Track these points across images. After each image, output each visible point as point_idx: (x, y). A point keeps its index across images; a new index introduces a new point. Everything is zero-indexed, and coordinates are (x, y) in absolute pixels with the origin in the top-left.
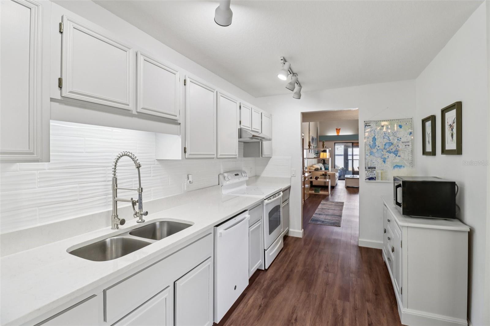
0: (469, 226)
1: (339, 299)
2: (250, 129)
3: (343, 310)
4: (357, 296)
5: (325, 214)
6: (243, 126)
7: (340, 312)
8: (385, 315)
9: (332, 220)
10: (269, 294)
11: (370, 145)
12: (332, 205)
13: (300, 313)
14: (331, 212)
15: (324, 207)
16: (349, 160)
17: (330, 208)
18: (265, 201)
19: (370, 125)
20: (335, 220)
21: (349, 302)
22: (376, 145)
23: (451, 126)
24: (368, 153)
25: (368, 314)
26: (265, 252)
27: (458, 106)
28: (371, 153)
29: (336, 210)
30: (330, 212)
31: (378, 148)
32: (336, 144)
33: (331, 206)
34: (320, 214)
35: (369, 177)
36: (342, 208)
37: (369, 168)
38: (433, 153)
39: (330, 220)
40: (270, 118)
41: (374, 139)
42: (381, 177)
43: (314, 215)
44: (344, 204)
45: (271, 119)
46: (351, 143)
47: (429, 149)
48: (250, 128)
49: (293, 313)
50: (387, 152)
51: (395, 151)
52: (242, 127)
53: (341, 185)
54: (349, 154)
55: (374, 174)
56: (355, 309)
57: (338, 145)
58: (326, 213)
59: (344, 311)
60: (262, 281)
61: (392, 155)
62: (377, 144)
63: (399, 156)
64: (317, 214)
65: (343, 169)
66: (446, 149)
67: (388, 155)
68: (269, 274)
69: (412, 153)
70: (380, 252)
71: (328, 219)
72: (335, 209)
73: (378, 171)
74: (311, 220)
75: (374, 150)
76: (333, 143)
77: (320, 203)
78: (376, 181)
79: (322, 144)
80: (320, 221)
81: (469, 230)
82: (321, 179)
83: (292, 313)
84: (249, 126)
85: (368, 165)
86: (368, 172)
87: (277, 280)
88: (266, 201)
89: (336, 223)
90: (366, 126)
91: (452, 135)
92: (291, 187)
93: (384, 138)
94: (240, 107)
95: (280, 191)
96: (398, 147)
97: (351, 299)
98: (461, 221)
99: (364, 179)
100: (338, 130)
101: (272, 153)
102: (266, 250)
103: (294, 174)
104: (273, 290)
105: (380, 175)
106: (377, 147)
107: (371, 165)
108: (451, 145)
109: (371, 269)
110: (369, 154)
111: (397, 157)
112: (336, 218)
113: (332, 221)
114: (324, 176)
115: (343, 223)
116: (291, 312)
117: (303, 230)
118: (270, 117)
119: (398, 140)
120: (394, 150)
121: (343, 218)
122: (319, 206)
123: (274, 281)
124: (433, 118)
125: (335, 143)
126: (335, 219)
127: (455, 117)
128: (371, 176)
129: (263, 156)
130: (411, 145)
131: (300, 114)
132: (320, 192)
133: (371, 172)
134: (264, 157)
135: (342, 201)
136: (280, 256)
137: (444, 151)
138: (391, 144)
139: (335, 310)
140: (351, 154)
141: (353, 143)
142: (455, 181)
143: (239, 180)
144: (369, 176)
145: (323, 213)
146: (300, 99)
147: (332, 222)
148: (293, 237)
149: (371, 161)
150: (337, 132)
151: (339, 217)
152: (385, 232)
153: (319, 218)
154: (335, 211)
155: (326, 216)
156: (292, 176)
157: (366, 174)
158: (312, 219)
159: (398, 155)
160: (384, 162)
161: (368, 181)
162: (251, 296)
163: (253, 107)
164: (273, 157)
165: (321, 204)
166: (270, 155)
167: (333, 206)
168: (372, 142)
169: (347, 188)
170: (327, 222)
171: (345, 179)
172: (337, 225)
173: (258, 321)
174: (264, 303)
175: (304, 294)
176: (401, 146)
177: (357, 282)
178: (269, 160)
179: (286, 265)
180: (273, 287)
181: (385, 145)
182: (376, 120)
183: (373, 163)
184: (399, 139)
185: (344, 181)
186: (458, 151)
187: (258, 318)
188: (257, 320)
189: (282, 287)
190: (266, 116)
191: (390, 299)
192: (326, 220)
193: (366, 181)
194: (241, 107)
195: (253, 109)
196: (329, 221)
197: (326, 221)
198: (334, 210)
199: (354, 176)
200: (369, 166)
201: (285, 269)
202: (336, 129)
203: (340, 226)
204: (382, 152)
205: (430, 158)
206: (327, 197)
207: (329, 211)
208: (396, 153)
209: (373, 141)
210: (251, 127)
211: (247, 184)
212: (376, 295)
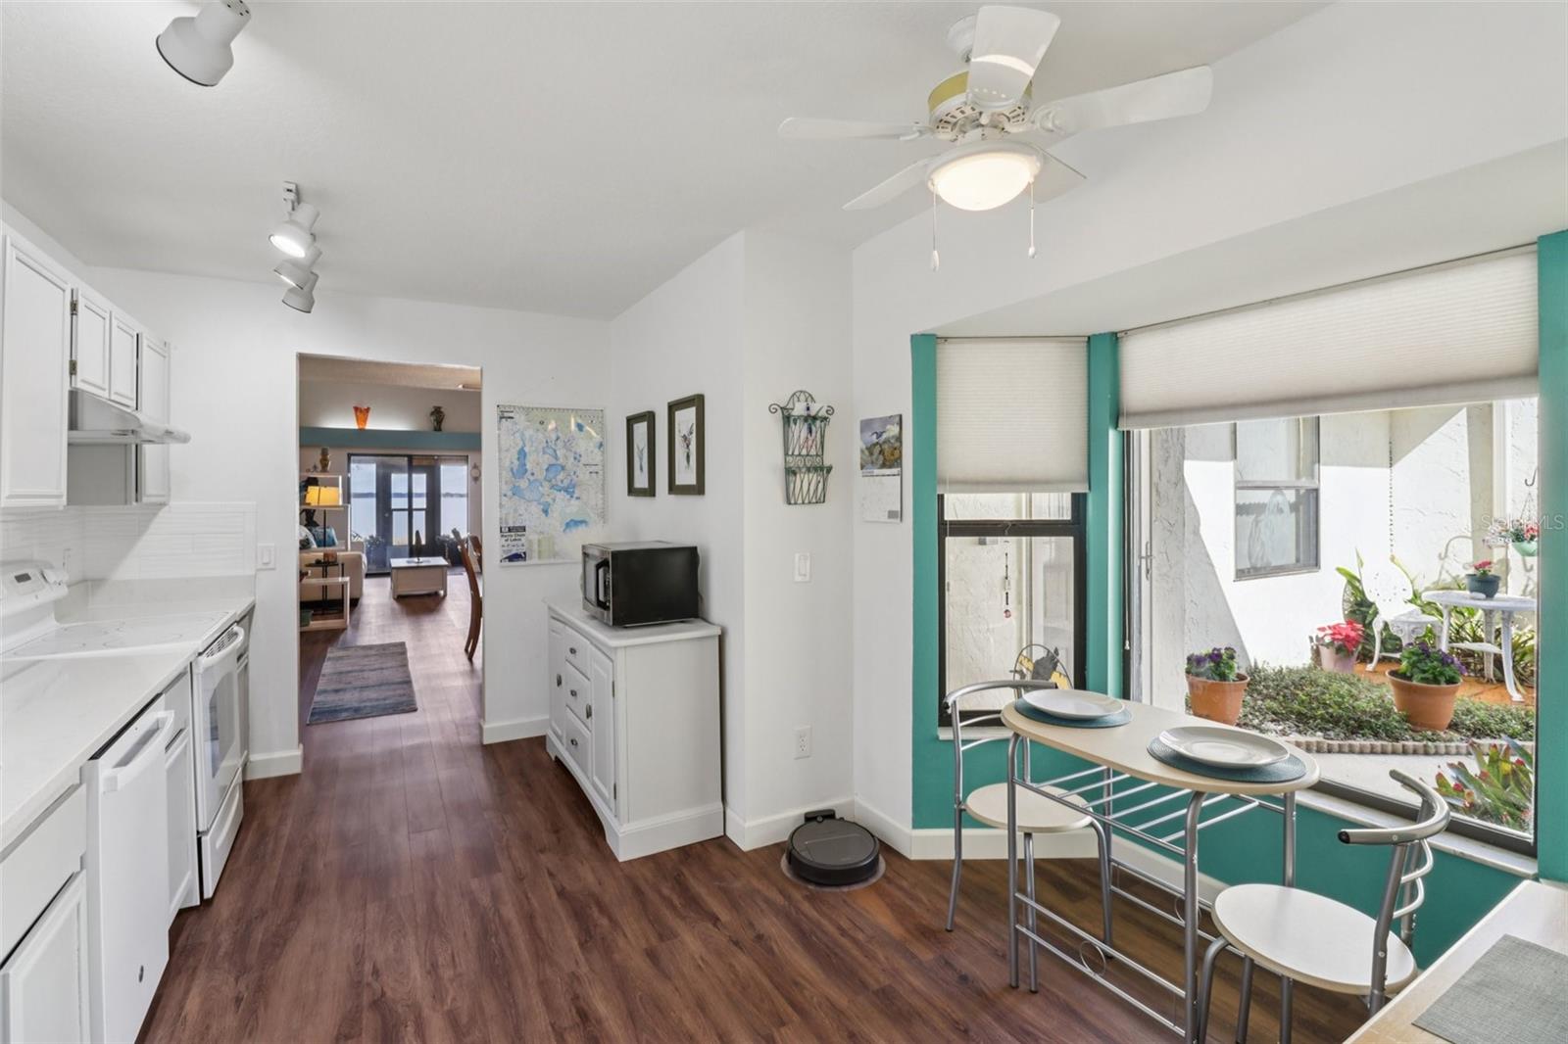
0: (718, 625)
1: (475, 875)
2: (105, 394)
3: (492, 893)
4: (515, 853)
5: (355, 688)
6: (83, 381)
7: (485, 900)
8: (585, 862)
9: (385, 699)
10: (252, 957)
11: (512, 470)
12: (367, 656)
13: (381, 953)
14: (373, 677)
15: (343, 666)
16: (394, 513)
17: (365, 665)
18: (200, 658)
19: (512, 418)
20: (394, 696)
21: (500, 871)
22: (526, 471)
23: (685, 437)
24: (506, 489)
25: (551, 874)
26: (203, 839)
27: (697, 402)
28: (516, 491)
29: (387, 668)
30: (368, 678)
31: (532, 478)
32: (352, 458)
33: (365, 661)
34: (337, 691)
35: (509, 554)
36: (406, 659)
37: (510, 530)
38: (650, 491)
39: (377, 700)
40: (164, 357)
41: (522, 454)
42: (540, 552)
43: (316, 698)
44: (407, 646)
45: (167, 359)
46: (406, 459)
47: (641, 481)
48: (104, 389)
49: (359, 963)
50: (552, 487)
51: (568, 488)
52: (80, 385)
53: (376, 595)
54: (394, 490)
55: (523, 545)
56: (519, 878)
57: (359, 462)
58: (359, 683)
59: (495, 896)
60: (208, 937)
61: (561, 496)
62: (528, 466)
63: (578, 498)
64: (325, 692)
65: (373, 542)
66: (677, 483)
67: (552, 496)
68: (224, 910)
69: (603, 490)
70: (541, 741)
71: (370, 700)
72: (384, 666)
73: (531, 537)
74: (312, 715)
75: (523, 484)
76: (343, 454)
77: (323, 658)
78: (528, 562)
79: (320, 457)
80: (346, 710)
81: (720, 633)
82: (312, 577)
83: (357, 964)
84: (99, 382)
85: (507, 523)
86: (507, 540)
87: (263, 913)
88: (204, 660)
89: (402, 703)
90: (501, 418)
91: (688, 457)
92: (257, 606)
93: (544, 453)
94: (74, 307)
95: (232, 625)
96: (574, 477)
97: (504, 863)
98: (706, 620)
99: (499, 558)
100: (362, 413)
101: (169, 490)
102: (206, 833)
103: (266, 560)
104: (261, 943)
105: (535, 547)
106: (528, 474)
107: (514, 522)
108: (686, 476)
109: (529, 785)
110: (510, 493)
111: (573, 502)
112: (395, 690)
113: (387, 702)
114: (321, 569)
115: (420, 701)
116: (352, 964)
117: (301, 746)
118: (164, 349)
119: (575, 458)
120: (566, 483)
121: (416, 687)
122: (324, 667)
123: (256, 918)
124: (649, 417)
125: (349, 456)
126: (391, 695)
127: (694, 422)
128: (514, 552)
129: (145, 500)
130: (601, 473)
131: (295, 357)
132: (311, 623)
133: (515, 540)
134: (146, 504)
135: (398, 641)
136: (241, 848)
137: (673, 488)
138: (560, 468)
139: (474, 903)
140: (405, 491)
141: (410, 458)
142: (694, 545)
143: (37, 597)
144: (510, 551)
145: (346, 686)
146: (309, 312)
147: (386, 704)
148: (265, 781)
149: (516, 511)
150: (357, 420)
151: (405, 686)
152: (559, 683)
153: (340, 703)
154: (386, 672)
155: (360, 691)
156: (258, 570)
157: (503, 546)
158: (317, 710)
159: (575, 496)
160: (546, 512)
161: (507, 563)
162: (187, 992)
163: (117, 312)
164: (173, 503)
165: (330, 659)
166: (163, 496)
167: (373, 659)
168: (516, 463)
169: (400, 598)
170: (372, 707)
171: (394, 571)
172: (407, 708)
173: (250, 1034)
174: (247, 987)
175: (373, 910)
176: (583, 475)
177: (506, 824)
178: (155, 515)
179: (278, 863)
180: (260, 936)
181: (547, 470)
182: (527, 405)
183: (520, 515)
184: (578, 457)
185: (388, 581)
186: (698, 489)
187: (248, 1030)
188: (247, 1034)
189: (292, 923)
190: (154, 350)
191: (585, 828)
192: (364, 701)
193: (503, 564)
194: (81, 307)
195: (116, 318)
196: (375, 703)
197: (365, 707)
198: (382, 669)
199: (421, 559)
200: (511, 525)
201: (280, 875)
202: (356, 409)
203: (415, 710)
204: (540, 488)
205: (643, 502)
206: (342, 637)
207: (366, 674)
208: (569, 490)
209: (518, 459)
210: (106, 386)
211: (56, 614)
212: (556, 832)
